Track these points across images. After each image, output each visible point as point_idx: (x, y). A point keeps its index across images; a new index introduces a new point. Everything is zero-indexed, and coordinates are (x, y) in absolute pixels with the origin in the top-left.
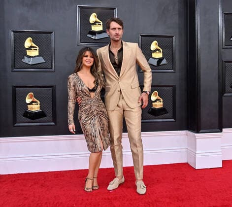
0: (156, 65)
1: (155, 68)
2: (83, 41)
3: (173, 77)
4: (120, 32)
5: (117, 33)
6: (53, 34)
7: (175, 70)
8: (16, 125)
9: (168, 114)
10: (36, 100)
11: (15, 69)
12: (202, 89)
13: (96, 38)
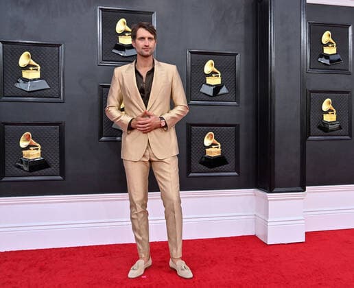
0: (212, 95)
1: (210, 99)
2: (106, 59)
3: (235, 112)
4: (152, 44)
5: (147, 45)
6: (62, 48)
7: (238, 102)
8: (4, 179)
9: (228, 165)
10: (34, 143)
11: (4, 98)
12: (277, 129)
13: (126, 55)
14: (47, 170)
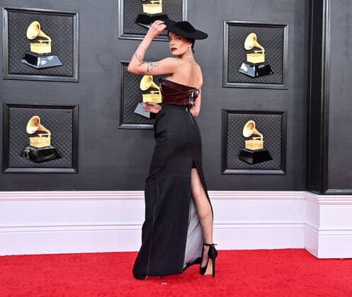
0: (253, 75)
1: (251, 80)
6: (76, 18)
7: (286, 85)
8: (7, 170)
9: (272, 161)
10: (44, 129)
11: (10, 75)
14: (57, 161)
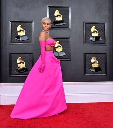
0: (94, 41)
1: (94, 42)
3: (105, 48)
6: (33, 23)
7: (106, 44)
8: (11, 76)
9: (102, 71)
11: (11, 43)
13: (58, 25)
14: (27, 72)
